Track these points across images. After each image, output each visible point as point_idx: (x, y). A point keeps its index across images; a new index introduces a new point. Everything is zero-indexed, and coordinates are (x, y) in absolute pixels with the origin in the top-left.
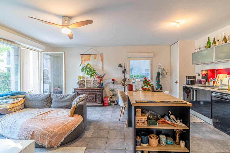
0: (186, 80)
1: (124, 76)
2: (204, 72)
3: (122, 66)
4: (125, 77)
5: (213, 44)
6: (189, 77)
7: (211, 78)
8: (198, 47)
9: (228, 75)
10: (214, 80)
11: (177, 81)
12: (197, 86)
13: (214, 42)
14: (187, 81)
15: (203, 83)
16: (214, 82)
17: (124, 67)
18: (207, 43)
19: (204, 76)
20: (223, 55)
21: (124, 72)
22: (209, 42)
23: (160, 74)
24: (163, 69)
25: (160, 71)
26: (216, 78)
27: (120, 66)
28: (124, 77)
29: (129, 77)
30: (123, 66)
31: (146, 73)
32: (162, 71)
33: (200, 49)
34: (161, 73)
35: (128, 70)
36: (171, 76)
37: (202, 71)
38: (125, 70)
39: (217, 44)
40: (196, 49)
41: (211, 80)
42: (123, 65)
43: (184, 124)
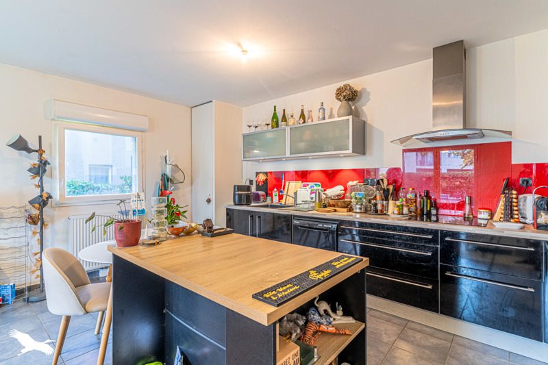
0: (234, 194)
1: (41, 186)
2: (262, 177)
3: (30, 146)
4: (42, 191)
5: (282, 121)
6: (240, 188)
7: (275, 190)
8: (256, 124)
9: (304, 183)
10: (281, 192)
11: (210, 197)
12: (253, 207)
13: (284, 118)
14: (237, 196)
15: (262, 198)
16: (281, 197)
17: (40, 151)
18: (273, 118)
19: (260, 184)
20: (302, 145)
21: (40, 169)
22: (275, 116)
23: (168, 181)
24: (176, 166)
25: (169, 173)
26: (284, 189)
27: (20, 145)
28: (39, 190)
29: (62, 189)
30: (38, 148)
31: (90, 176)
32: (172, 171)
33: (256, 127)
34: (170, 176)
35: (55, 162)
36: (192, 184)
37: (257, 174)
38: (43, 164)
39: (291, 122)
40: (250, 126)
41: (275, 193)
42: (33, 144)
43: (351, 318)
